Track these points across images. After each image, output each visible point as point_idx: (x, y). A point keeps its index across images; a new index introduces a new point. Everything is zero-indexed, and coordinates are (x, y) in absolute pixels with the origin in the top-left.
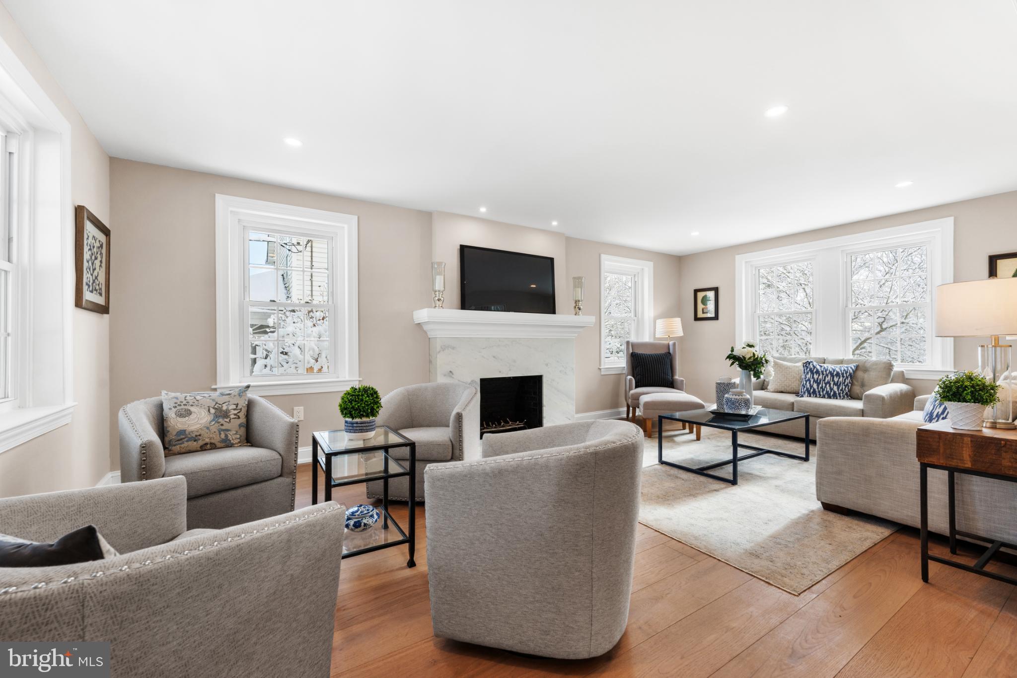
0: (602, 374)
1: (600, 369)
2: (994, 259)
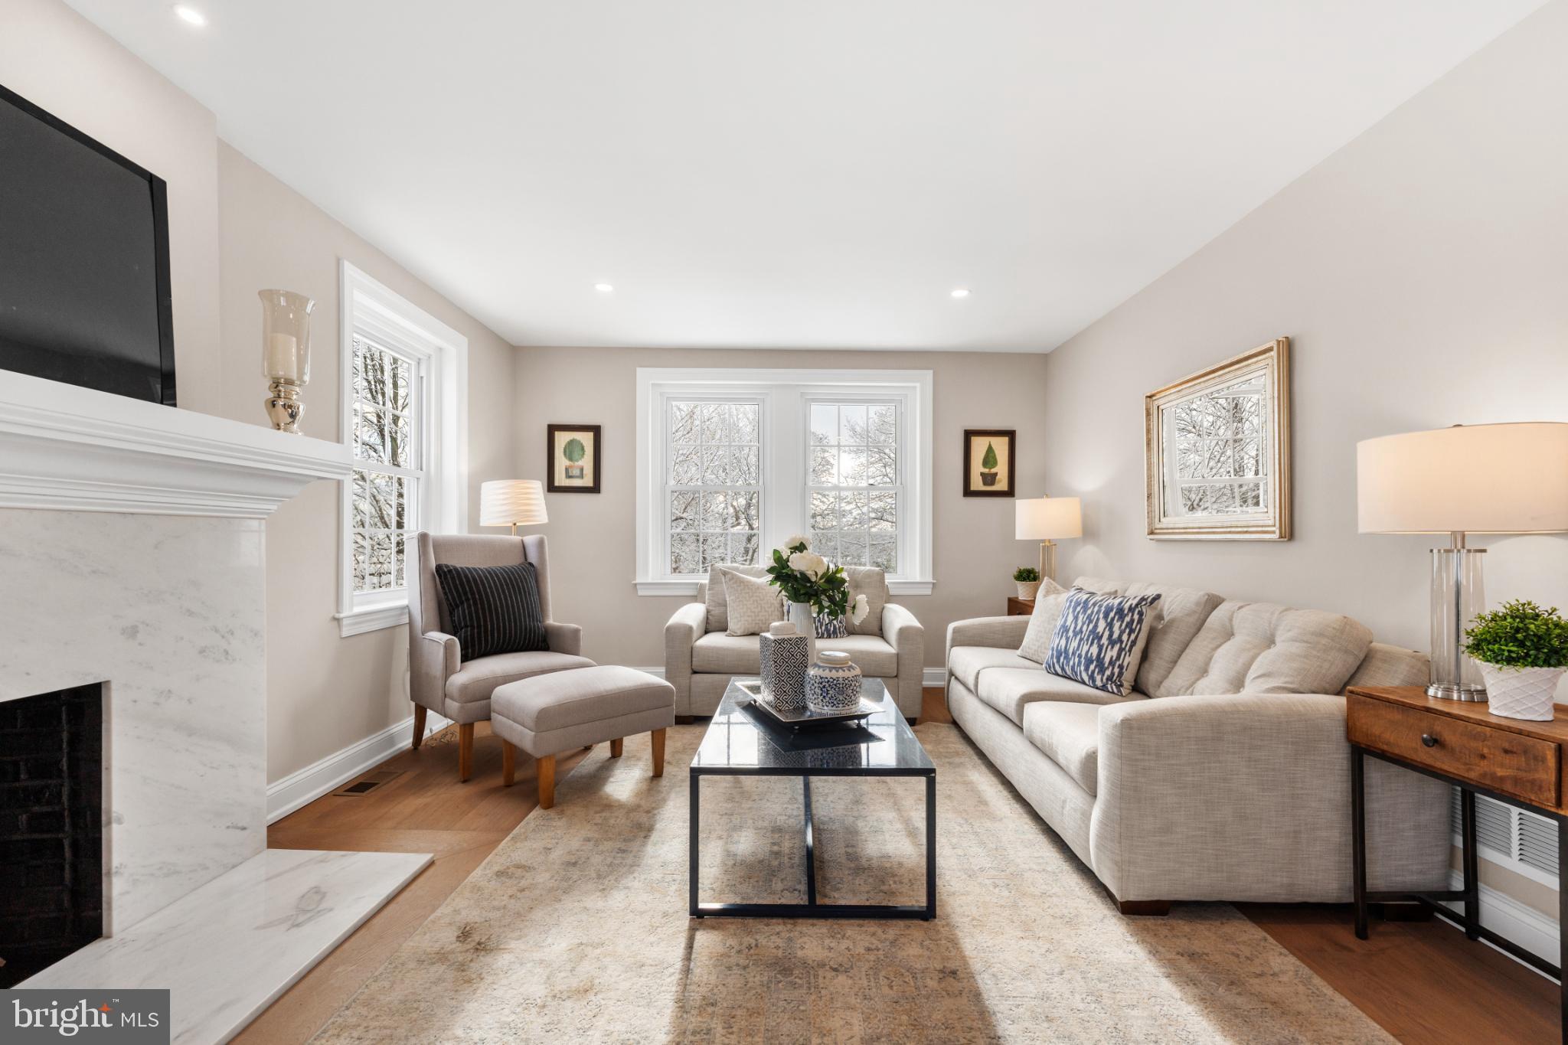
0: (345, 633)
1: (337, 620)
2: (969, 435)
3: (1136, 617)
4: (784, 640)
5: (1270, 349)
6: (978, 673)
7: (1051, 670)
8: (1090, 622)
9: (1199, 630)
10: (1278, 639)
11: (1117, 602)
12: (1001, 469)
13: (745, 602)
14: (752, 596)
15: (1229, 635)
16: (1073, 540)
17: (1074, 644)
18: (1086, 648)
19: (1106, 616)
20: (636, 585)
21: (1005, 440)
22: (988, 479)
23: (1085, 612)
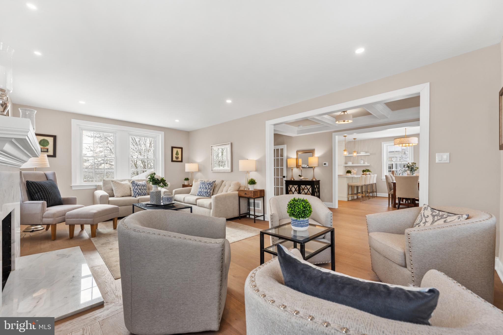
2: (173, 148)
3: (212, 184)
4: (157, 192)
5: (229, 144)
6: (184, 198)
7: (198, 195)
8: (205, 186)
9: (221, 186)
10: (231, 186)
11: (209, 182)
12: (180, 156)
13: (120, 189)
14: (122, 187)
15: (225, 186)
16: (196, 172)
17: (203, 190)
18: (205, 190)
19: (208, 184)
20: (72, 186)
21: (180, 149)
22: (177, 158)
23: (204, 184)
